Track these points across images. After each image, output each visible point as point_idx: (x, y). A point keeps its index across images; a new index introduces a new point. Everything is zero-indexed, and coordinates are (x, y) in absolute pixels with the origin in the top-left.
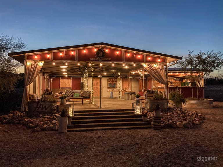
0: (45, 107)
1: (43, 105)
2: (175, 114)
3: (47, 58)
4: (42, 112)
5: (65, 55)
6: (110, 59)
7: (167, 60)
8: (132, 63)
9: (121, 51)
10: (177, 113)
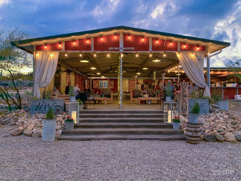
0: (49, 105)
1: (46, 103)
2: (220, 119)
3: (59, 48)
4: (44, 111)
5: (79, 44)
6: (133, 48)
7: (208, 48)
8: (162, 52)
9: (148, 38)
10: (223, 117)
